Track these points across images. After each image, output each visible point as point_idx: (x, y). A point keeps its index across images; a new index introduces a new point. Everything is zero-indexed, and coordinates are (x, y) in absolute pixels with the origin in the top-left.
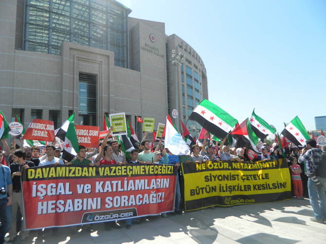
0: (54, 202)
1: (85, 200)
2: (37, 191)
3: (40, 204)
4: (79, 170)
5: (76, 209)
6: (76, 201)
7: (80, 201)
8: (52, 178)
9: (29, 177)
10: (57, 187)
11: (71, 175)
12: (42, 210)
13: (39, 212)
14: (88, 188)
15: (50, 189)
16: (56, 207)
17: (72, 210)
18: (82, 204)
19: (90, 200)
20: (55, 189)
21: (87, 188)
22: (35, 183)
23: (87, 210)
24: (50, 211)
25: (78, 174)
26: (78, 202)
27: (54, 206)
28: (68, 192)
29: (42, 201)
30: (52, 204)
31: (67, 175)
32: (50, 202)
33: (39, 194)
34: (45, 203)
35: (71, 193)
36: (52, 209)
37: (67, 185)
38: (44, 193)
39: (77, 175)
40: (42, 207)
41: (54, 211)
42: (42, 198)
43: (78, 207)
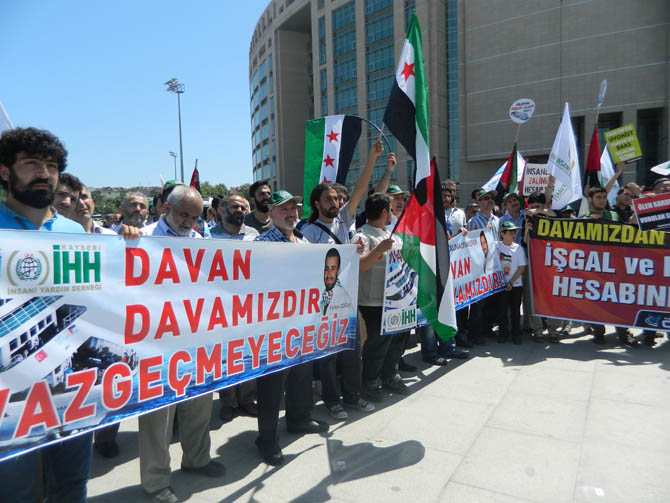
0: (581, 281)
1: (642, 287)
2: (553, 258)
3: (557, 279)
4: (628, 231)
5: (623, 300)
6: (623, 286)
7: (632, 287)
8: (579, 240)
9: (540, 233)
10: (586, 258)
11: (613, 239)
12: (560, 289)
13: (555, 292)
14: (648, 266)
15: (575, 258)
16: (585, 290)
17: (615, 300)
18: (636, 293)
19: (652, 289)
20: (583, 261)
21: (646, 266)
22: (549, 244)
23: (644, 306)
24: (573, 294)
25: (627, 238)
26: (627, 289)
27: (580, 288)
28: (606, 269)
29: (562, 275)
30: (578, 284)
31: (605, 239)
32: (574, 281)
33: (555, 262)
34: (566, 279)
35: (613, 271)
36: (578, 292)
37: (606, 256)
38: (564, 264)
39: (624, 240)
40: (560, 285)
41: (581, 296)
42: (561, 270)
43: (627, 297)
